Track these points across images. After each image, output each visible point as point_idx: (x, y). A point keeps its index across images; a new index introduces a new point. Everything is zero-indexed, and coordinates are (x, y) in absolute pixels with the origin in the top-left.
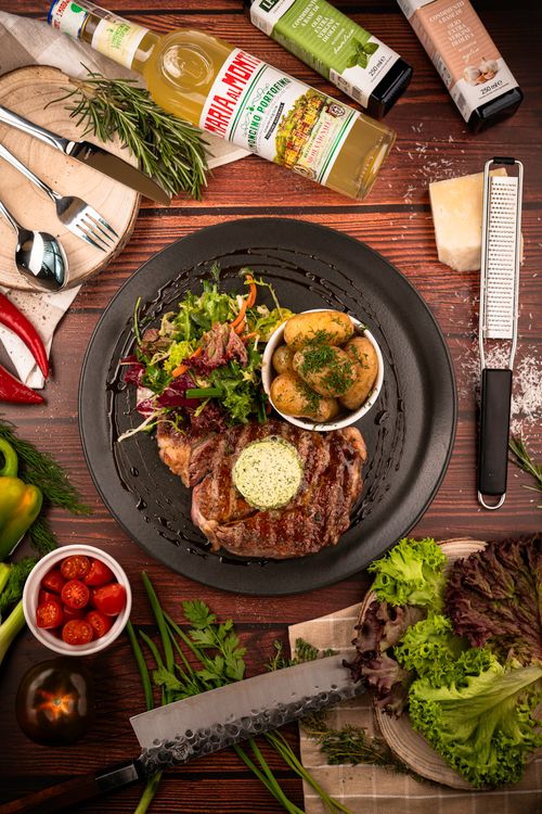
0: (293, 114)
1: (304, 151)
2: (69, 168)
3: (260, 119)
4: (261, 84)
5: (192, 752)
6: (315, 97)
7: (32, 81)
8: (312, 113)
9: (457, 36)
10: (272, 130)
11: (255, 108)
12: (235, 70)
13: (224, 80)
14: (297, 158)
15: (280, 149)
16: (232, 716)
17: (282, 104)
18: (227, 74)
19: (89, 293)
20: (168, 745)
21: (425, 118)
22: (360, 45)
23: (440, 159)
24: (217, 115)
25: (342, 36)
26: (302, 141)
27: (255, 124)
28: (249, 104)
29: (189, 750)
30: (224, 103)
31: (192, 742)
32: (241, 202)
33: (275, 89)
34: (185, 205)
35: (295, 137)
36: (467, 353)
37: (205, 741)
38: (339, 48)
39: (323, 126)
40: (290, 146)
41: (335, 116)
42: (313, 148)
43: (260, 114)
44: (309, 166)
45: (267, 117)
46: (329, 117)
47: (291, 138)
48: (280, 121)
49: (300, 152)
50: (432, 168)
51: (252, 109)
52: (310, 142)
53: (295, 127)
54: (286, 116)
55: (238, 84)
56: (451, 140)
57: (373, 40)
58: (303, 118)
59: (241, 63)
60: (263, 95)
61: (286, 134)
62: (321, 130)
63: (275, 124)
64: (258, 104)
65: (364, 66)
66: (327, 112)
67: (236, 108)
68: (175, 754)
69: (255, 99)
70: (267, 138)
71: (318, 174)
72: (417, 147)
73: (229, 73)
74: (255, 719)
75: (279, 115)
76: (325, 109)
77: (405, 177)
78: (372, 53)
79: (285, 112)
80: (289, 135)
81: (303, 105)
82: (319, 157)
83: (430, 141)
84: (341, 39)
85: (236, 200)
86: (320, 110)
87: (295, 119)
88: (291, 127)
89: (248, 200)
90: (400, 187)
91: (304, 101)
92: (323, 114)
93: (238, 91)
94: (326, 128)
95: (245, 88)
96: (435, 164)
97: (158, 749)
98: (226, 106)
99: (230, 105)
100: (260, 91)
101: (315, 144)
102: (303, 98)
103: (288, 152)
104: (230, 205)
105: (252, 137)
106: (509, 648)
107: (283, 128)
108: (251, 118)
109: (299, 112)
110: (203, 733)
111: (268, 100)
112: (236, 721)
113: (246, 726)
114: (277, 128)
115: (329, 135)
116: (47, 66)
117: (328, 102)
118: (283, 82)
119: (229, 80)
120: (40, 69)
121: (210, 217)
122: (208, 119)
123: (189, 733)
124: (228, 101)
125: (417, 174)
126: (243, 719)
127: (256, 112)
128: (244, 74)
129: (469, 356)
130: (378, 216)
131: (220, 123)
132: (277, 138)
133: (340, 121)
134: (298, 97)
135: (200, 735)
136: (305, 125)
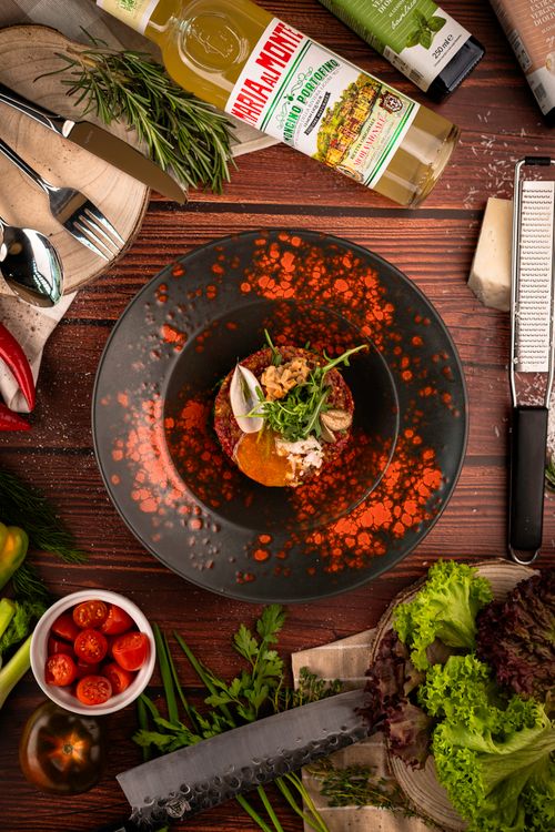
0: (341, 107)
1: (351, 151)
2: (65, 153)
3: (300, 110)
4: (303, 68)
5: (190, 808)
6: (368, 85)
7: (22, 44)
8: (363, 107)
9: (541, 13)
10: (313, 125)
11: (295, 98)
12: (272, 49)
13: (258, 61)
14: (342, 159)
15: (322, 147)
16: (231, 766)
17: (328, 94)
18: (262, 54)
19: (86, 301)
20: (161, 803)
21: (493, 106)
22: (423, 19)
23: (509, 156)
24: (248, 102)
25: (403, 6)
26: (349, 141)
27: (294, 116)
28: (288, 92)
29: (185, 806)
30: (257, 88)
31: (188, 797)
32: (270, 198)
33: (320, 74)
34: (204, 199)
35: (341, 135)
36: (528, 390)
37: (203, 796)
38: (398, 21)
39: (375, 124)
40: (335, 144)
41: (390, 111)
42: (362, 148)
43: (300, 104)
44: (356, 168)
45: (309, 109)
46: (384, 112)
47: (337, 136)
48: (324, 115)
49: (346, 152)
50: (499, 167)
51: (291, 99)
52: (358, 142)
53: (341, 123)
54: (332, 109)
55: (276, 67)
56: (523, 133)
57: (440, 13)
58: (352, 112)
59: (280, 40)
60: (305, 83)
61: (331, 131)
62: (373, 128)
63: (317, 117)
64: (298, 93)
65: (427, 46)
66: (381, 105)
67: (271, 96)
68: (170, 811)
69: (295, 86)
70: (307, 133)
71: (365, 178)
72: (482, 140)
73: (266, 52)
74: (257, 769)
75: (323, 107)
76: (379, 101)
77: (466, 177)
78: (437, 30)
79: (331, 104)
80: (333, 132)
81: (352, 95)
82: (368, 160)
83: (498, 133)
84: (400, 11)
85: (265, 196)
86: (373, 103)
87: (343, 114)
88: (337, 122)
89: (279, 197)
90: (459, 189)
91: (353, 93)
92: (377, 108)
93: (275, 75)
94: (380, 126)
95: (284, 72)
96: (503, 162)
97: (150, 808)
98: (259, 92)
99: (264, 92)
100: (302, 77)
101: (364, 144)
102: (353, 87)
103: (331, 151)
104: (257, 202)
105: (288, 130)
106: (546, 691)
107: (327, 123)
108: (290, 110)
109: (348, 105)
110: (200, 787)
111: (312, 88)
112: (235, 773)
113: (247, 776)
114: (320, 123)
115: (382, 135)
116: (42, 25)
117: (383, 91)
118: (329, 66)
119: (265, 61)
120: (33, 29)
121: (233, 215)
122: (236, 105)
123: (184, 788)
124: (262, 87)
125: (480, 174)
126: (244, 769)
127: (295, 102)
128: (282, 55)
129: (529, 393)
130: (432, 222)
131: (250, 111)
132: (320, 134)
133: (395, 118)
134: (347, 86)
135: (197, 789)
136: (354, 121)
